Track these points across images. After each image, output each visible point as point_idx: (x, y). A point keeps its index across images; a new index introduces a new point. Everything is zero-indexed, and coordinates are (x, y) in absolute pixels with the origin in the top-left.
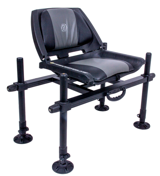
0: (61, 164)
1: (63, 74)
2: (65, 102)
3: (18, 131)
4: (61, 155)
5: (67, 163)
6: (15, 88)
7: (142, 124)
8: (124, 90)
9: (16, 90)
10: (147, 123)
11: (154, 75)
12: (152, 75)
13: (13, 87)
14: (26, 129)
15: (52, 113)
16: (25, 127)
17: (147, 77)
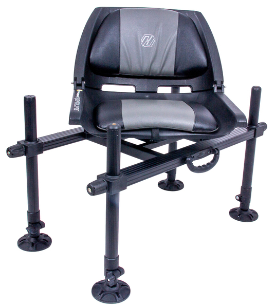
0: (109, 286)
1: (113, 124)
2: (116, 176)
3: (27, 228)
4: (107, 270)
5: (119, 284)
6: (21, 151)
7: (244, 213)
8: (217, 153)
9: (23, 155)
10: (252, 210)
11: (264, 126)
12: (262, 126)
13: (17, 149)
14: (40, 224)
15: (94, 195)
16: (37, 221)
17: (254, 129)
